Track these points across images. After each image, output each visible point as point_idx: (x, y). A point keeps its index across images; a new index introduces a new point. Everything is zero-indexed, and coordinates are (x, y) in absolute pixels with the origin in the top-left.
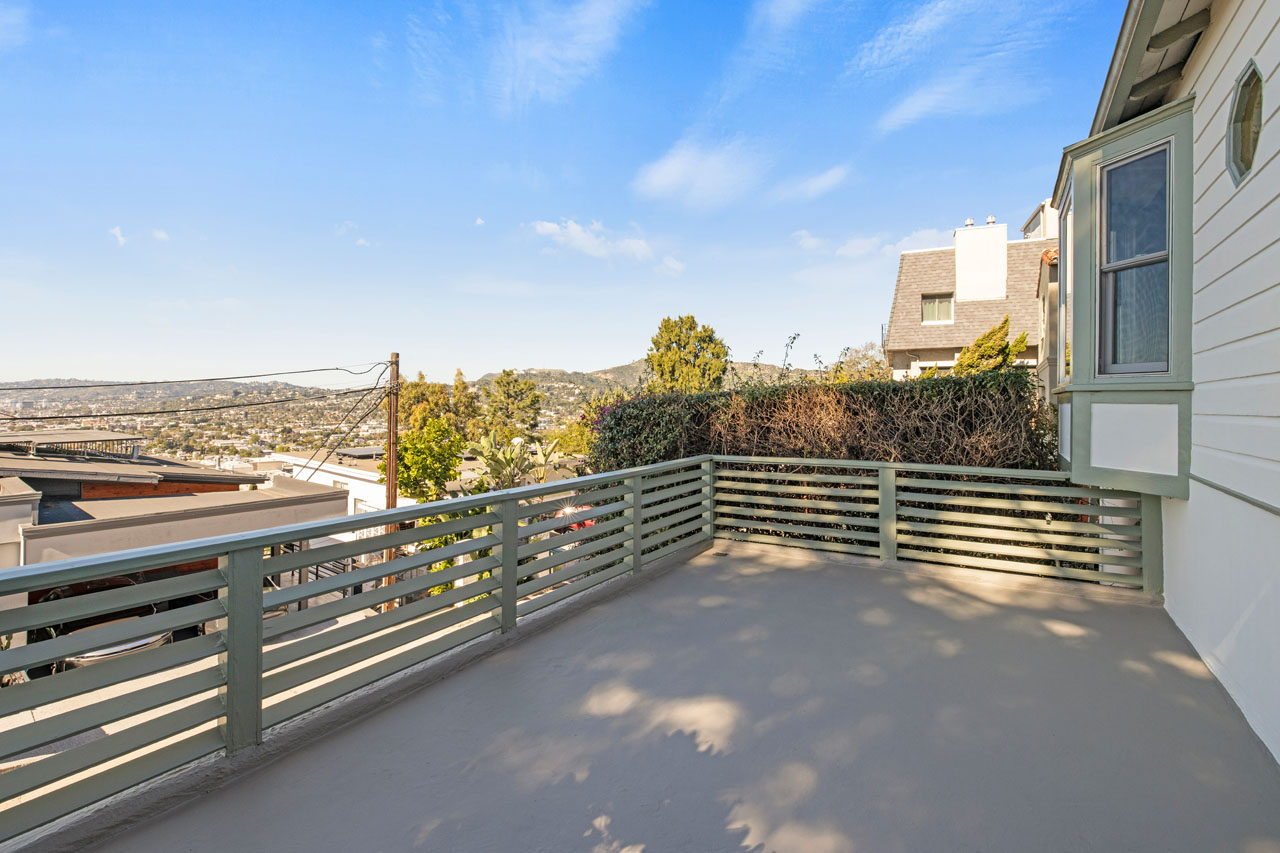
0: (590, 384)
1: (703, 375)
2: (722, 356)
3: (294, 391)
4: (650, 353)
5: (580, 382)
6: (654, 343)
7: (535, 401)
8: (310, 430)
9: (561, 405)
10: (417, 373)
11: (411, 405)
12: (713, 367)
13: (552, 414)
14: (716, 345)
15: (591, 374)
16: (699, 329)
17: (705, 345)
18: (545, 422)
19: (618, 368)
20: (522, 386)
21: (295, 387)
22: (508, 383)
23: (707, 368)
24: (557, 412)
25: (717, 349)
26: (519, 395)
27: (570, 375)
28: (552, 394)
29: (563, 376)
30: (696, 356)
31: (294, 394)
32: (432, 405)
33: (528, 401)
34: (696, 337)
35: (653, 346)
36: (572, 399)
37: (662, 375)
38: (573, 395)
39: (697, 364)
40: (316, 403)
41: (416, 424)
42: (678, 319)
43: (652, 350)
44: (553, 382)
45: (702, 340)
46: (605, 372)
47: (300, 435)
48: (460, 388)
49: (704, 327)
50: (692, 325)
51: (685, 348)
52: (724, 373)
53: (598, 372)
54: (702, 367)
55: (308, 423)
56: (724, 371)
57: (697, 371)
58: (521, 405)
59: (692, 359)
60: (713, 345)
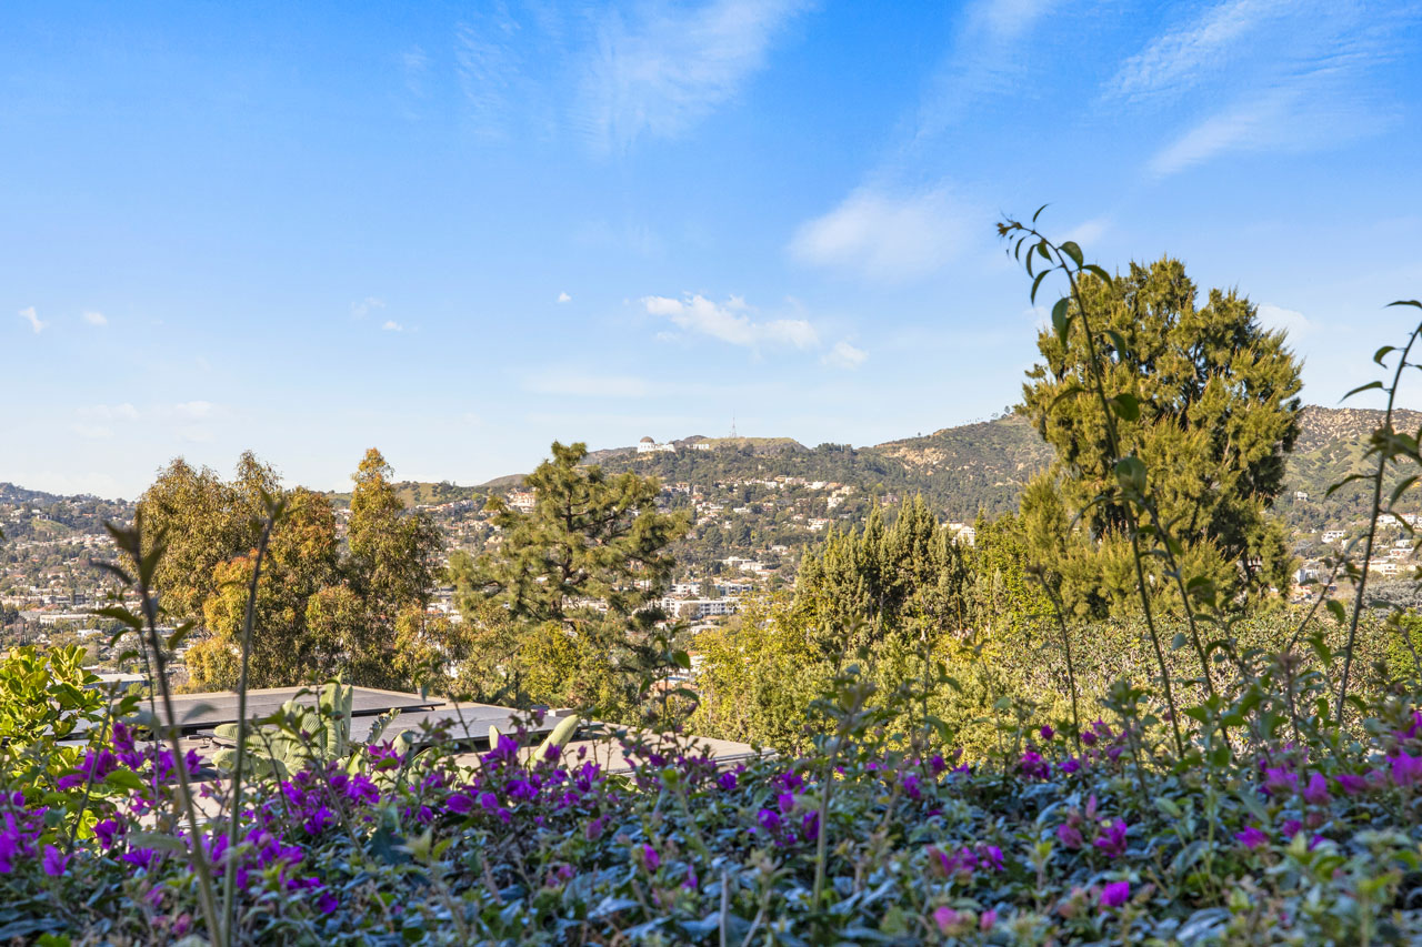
0: (871, 479)
1: (1217, 455)
2: (1280, 390)
3: (30, 507)
4: (1032, 383)
5: (840, 472)
6: (1047, 352)
7: (655, 538)
8: (68, 616)
9: (786, 541)
10: (237, 459)
11: (212, 562)
12: (1249, 425)
13: (757, 567)
14: (1259, 353)
15: (877, 451)
16: (1202, 302)
17: (1220, 356)
18: (734, 591)
19: (958, 431)
20: (614, 493)
21: (31, 494)
22: (569, 486)
23: (1230, 429)
24: (773, 562)
25: (1263, 368)
26: (601, 524)
27: (811, 454)
28: (757, 510)
29: (790, 457)
30: (1192, 392)
31: (28, 516)
32: (279, 560)
33: (632, 542)
34: (1189, 329)
35: (1043, 362)
36: (816, 525)
37: (1074, 452)
38: (821, 511)
39: (1192, 417)
40: (88, 540)
41: (223, 623)
42: (1126, 273)
43: (1039, 373)
44: (759, 475)
45: (1210, 338)
46: (919, 444)
47: (38, 627)
48: (373, 504)
49: (1215, 295)
50: (1176, 287)
51: (1151, 367)
52: (1288, 446)
53: (896, 445)
54: (1211, 424)
55: (63, 593)
56: (1289, 437)
57: (1200, 440)
58: (610, 552)
59: (1177, 401)
60: (1249, 356)
